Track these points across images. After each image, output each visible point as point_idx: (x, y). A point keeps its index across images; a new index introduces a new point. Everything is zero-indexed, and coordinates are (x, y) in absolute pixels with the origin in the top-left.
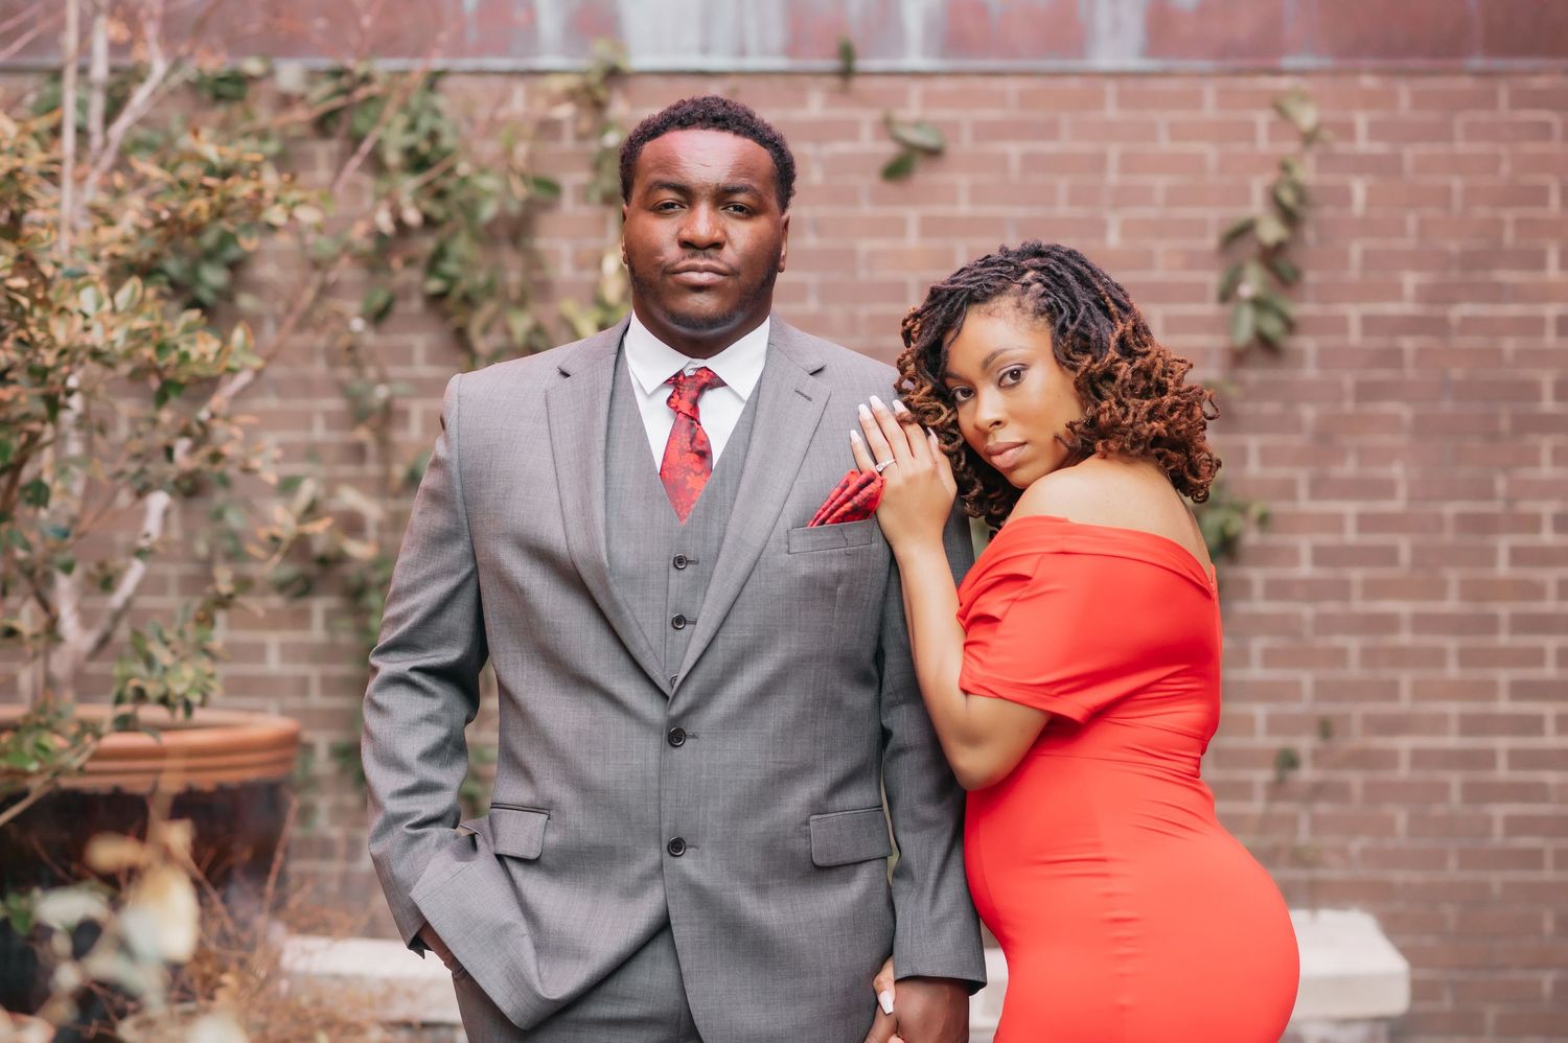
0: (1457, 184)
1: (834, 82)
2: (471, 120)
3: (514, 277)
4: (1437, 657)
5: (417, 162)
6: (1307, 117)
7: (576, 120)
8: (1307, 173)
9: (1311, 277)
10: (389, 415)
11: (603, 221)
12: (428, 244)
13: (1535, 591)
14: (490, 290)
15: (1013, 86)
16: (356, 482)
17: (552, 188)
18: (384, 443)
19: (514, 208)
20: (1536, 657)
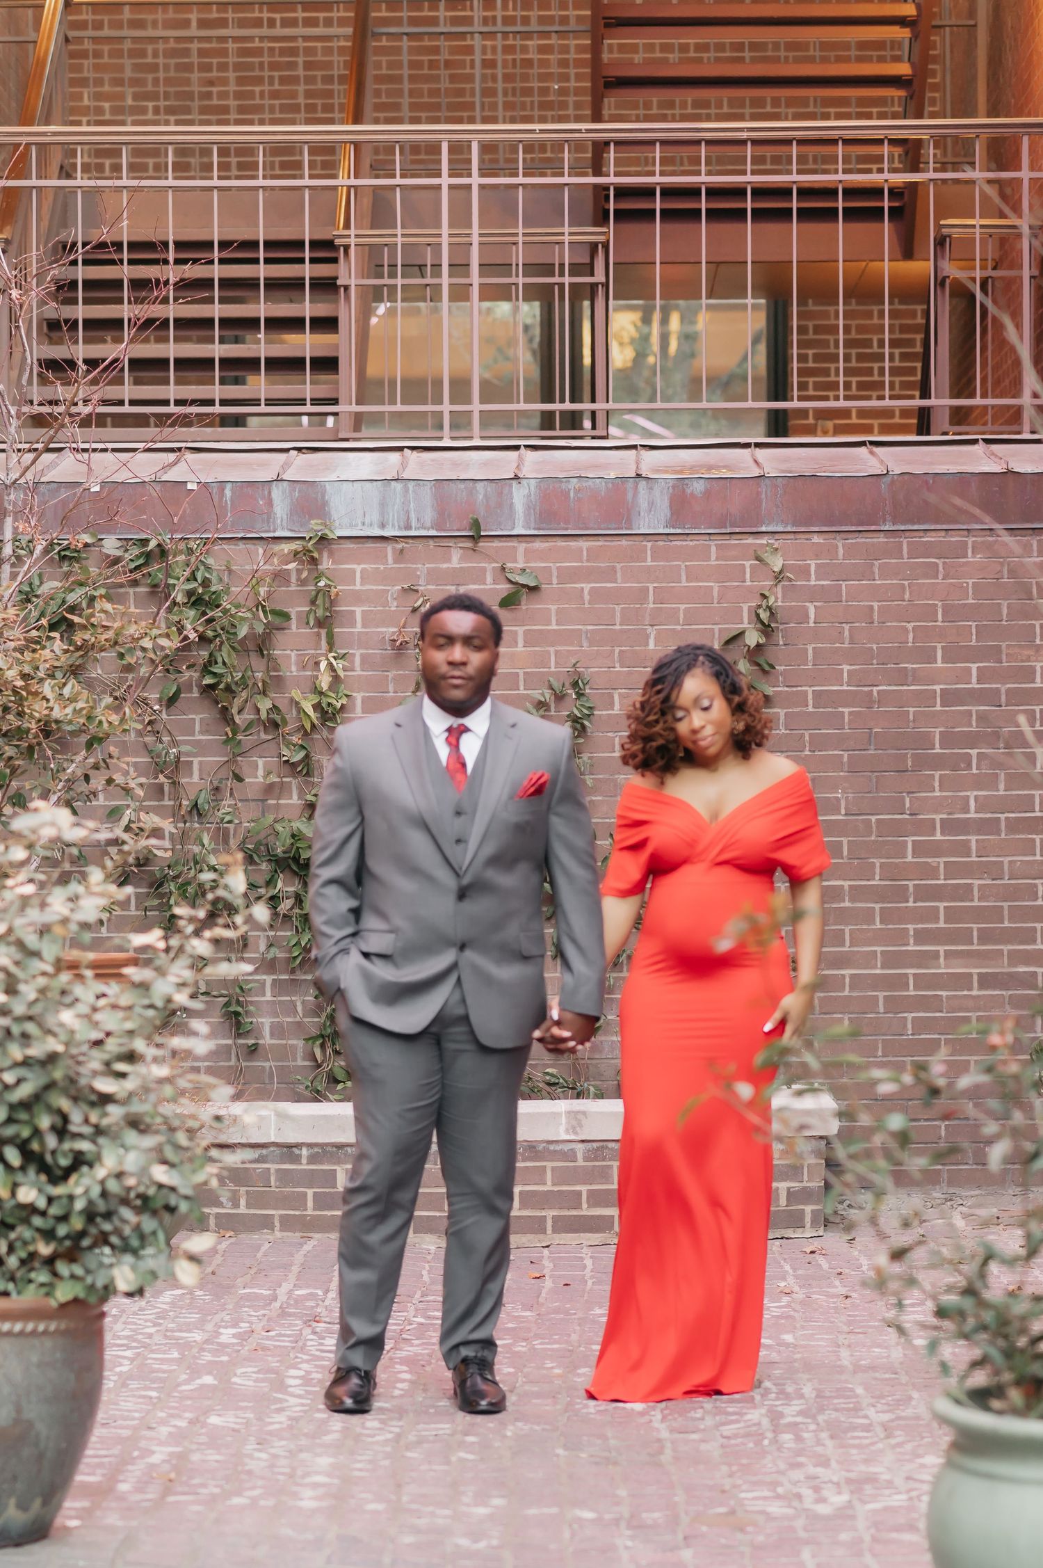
0: (876, 605)
1: (469, 544)
2: (230, 571)
3: (259, 675)
4: (868, 916)
5: (196, 601)
6: (777, 563)
7: (299, 572)
8: (777, 599)
9: (780, 668)
10: (178, 766)
11: (319, 635)
12: (205, 654)
13: (932, 872)
14: (243, 683)
15: (584, 544)
16: (157, 811)
17: (286, 616)
18: (174, 784)
19: (260, 629)
20: (933, 915)
